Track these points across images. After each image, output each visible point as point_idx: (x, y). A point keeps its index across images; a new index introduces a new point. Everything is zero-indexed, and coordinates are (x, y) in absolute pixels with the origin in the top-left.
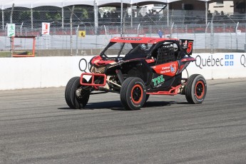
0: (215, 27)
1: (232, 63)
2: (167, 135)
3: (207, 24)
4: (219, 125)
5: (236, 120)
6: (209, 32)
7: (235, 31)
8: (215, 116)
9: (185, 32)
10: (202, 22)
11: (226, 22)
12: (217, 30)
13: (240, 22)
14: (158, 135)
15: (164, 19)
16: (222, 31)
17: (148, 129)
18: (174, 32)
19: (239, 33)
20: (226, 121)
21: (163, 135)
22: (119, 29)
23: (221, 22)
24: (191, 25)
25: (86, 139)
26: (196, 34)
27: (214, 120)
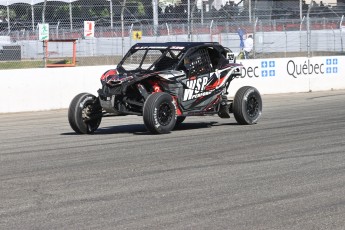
0: (312, 23)
2: (251, 166)
3: (302, 19)
6: (305, 28)
7: (339, 28)
9: (273, 30)
10: (296, 16)
11: (327, 16)
14: (240, 167)
15: (245, 13)
16: (321, 28)
17: (227, 159)
18: (258, 30)
21: (246, 166)
22: (186, 28)
23: (320, 16)
24: (281, 20)
25: (144, 173)
26: (288, 32)
27: (313, 146)
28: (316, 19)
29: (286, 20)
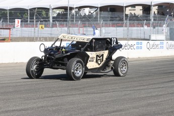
0: (130, 24)
1: (141, 48)
2: (98, 95)
3: (125, 21)
4: (133, 89)
5: (144, 86)
6: (126, 26)
7: (143, 27)
8: (130, 83)
9: (110, 27)
10: (122, 20)
11: (137, 20)
12: (131, 25)
13: (147, 20)
14: (92, 96)
15: (96, 18)
16: (134, 26)
17: (86, 91)
18: (103, 27)
19: (146, 27)
20: (137, 86)
21: (96, 95)
22: (66, 24)
23: (134, 20)
24: (114, 22)
25: (44, 97)
26: (118, 28)
27: (130, 86)
28: (132, 22)
29: (117, 22)
